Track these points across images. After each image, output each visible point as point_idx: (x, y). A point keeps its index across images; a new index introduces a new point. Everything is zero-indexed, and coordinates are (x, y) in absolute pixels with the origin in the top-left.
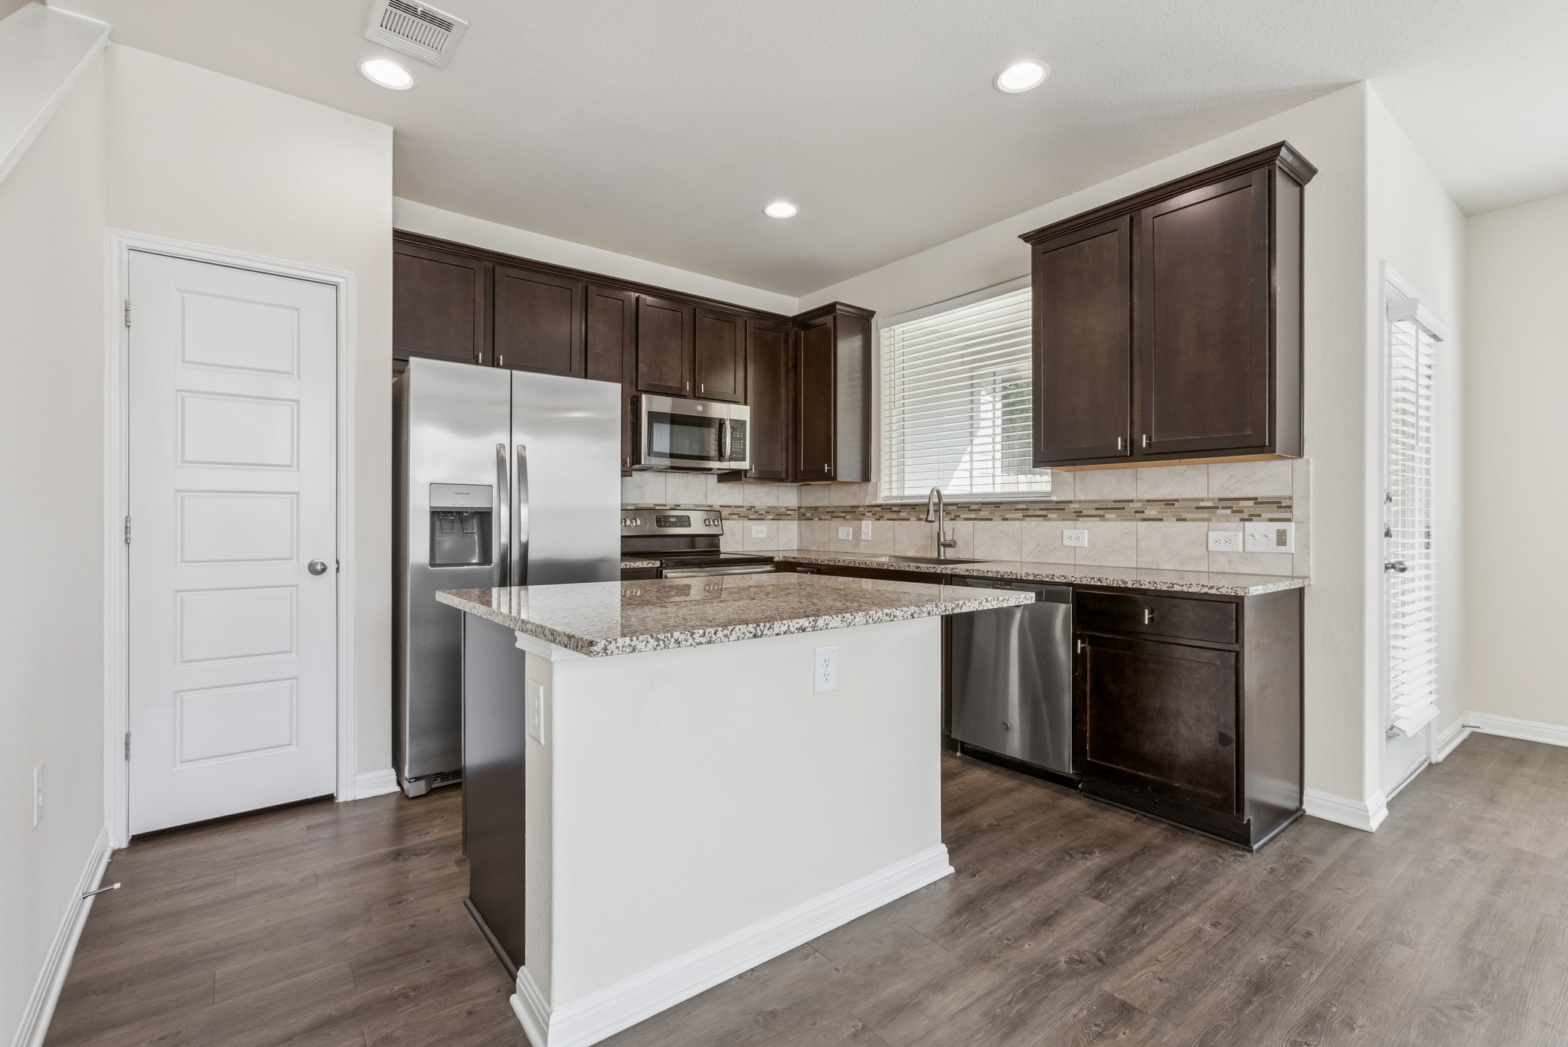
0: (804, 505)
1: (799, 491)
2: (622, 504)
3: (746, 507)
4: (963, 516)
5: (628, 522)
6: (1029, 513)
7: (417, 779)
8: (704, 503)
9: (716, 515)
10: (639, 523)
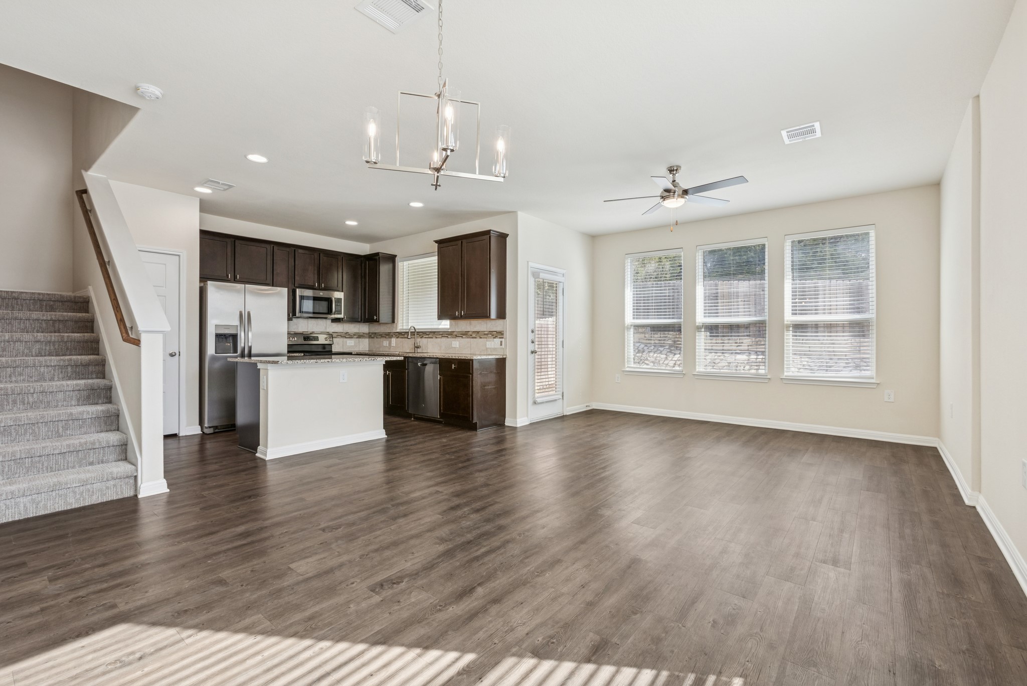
0: (371, 332)
1: (369, 326)
2: (288, 332)
3: (344, 333)
4: (424, 337)
5: (291, 339)
6: (443, 335)
7: (210, 427)
8: (325, 331)
9: (331, 336)
10: (296, 339)
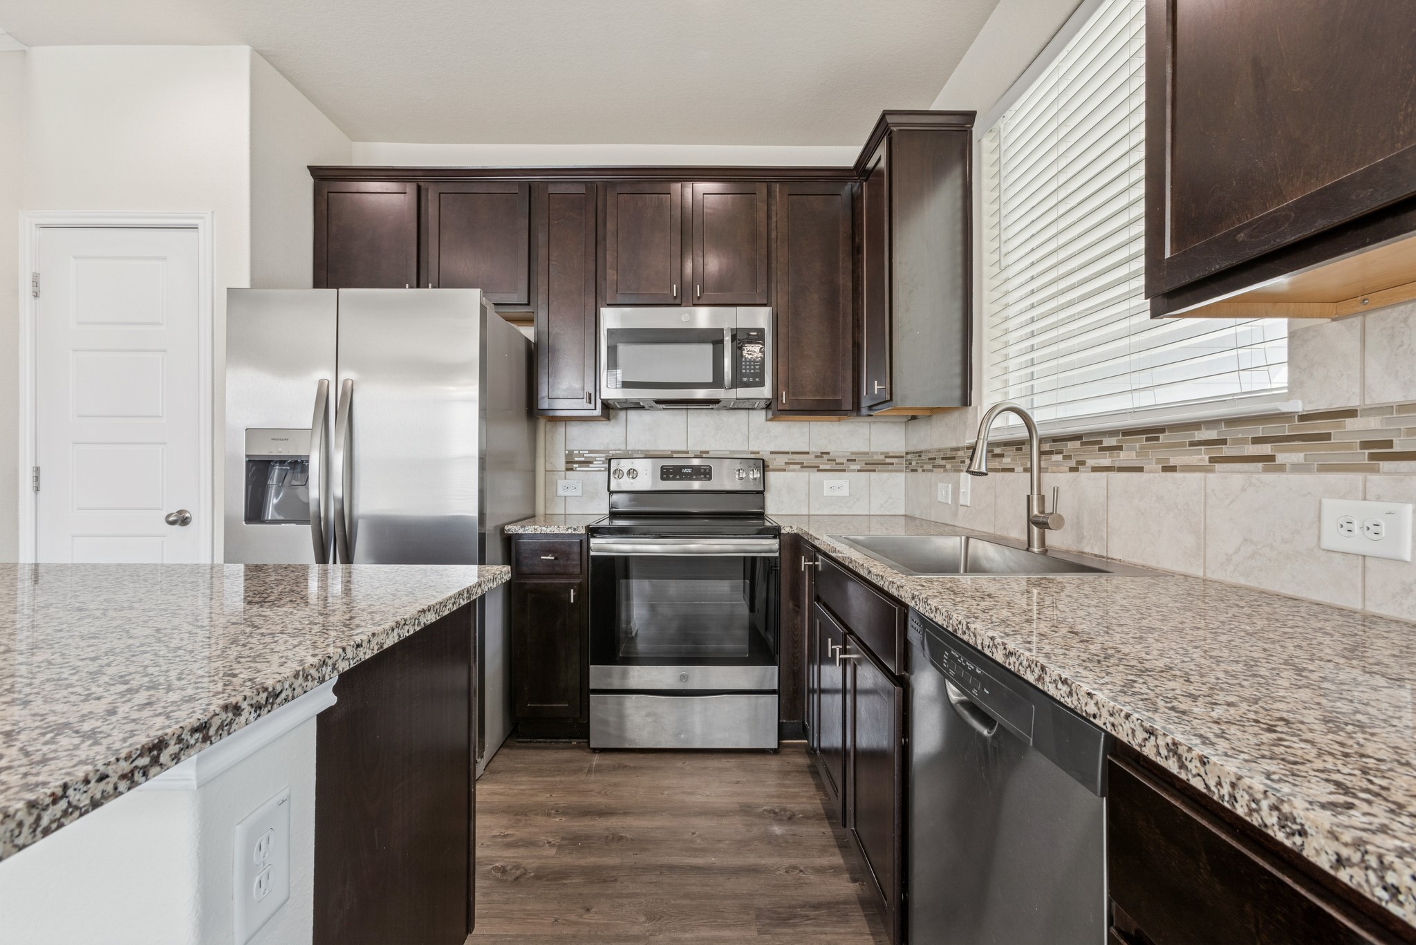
0: (910, 449)
1: (906, 429)
3: (813, 452)
4: (1090, 463)
6: (1226, 451)
8: (745, 448)
9: (759, 463)
